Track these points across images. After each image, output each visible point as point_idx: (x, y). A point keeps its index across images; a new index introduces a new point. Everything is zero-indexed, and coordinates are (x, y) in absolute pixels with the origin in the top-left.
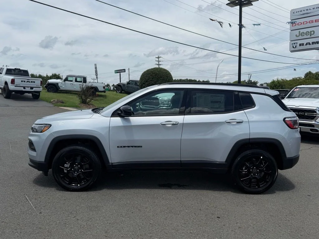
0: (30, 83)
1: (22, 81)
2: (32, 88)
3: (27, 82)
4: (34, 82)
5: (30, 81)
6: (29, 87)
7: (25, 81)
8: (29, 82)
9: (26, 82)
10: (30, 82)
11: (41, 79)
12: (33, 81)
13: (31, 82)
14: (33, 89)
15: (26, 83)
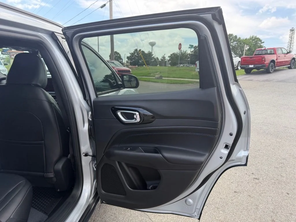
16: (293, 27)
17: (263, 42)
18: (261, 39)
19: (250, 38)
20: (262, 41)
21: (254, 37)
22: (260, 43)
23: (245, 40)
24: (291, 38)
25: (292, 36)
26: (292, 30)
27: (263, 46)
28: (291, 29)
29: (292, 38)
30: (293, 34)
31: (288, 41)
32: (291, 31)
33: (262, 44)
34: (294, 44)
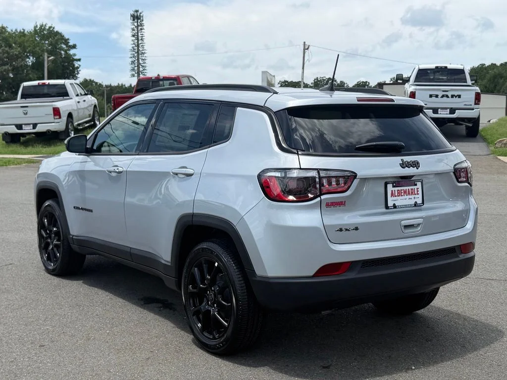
0: (450, 100)
1: (431, 96)
2: (452, 111)
3: (443, 96)
4: (459, 96)
5: (450, 94)
6: (446, 109)
7: (437, 96)
8: (447, 96)
9: (439, 97)
10: (450, 96)
11: (478, 88)
12: (456, 93)
13: (452, 96)
14: (454, 113)
15: (439, 99)
16: (137, 9)
17: (74, 47)
18: (67, 37)
19: (35, 30)
20: (71, 43)
21: (47, 28)
22: (64, 46)
23: (20, 37)
24: (137, 37)
25: (138, 33)
26: (136, 17)
27: (75, 58)
28: (132, 13)
29: (140, 38)
30: (139, 28)
31: (130, 48)
32: (134, 20)
33: (72, 52)
34: (145, 55)
